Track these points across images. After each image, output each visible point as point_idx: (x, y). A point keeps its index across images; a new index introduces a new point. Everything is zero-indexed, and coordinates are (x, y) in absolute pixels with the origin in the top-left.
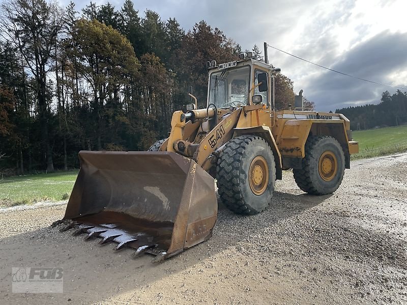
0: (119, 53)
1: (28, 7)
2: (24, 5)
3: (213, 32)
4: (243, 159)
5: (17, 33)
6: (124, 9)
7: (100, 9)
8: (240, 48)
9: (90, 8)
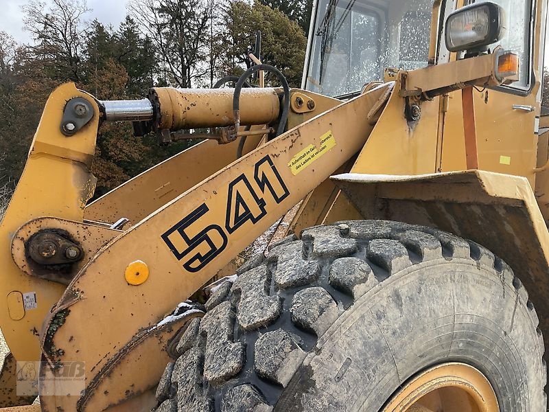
5: (160, 27)
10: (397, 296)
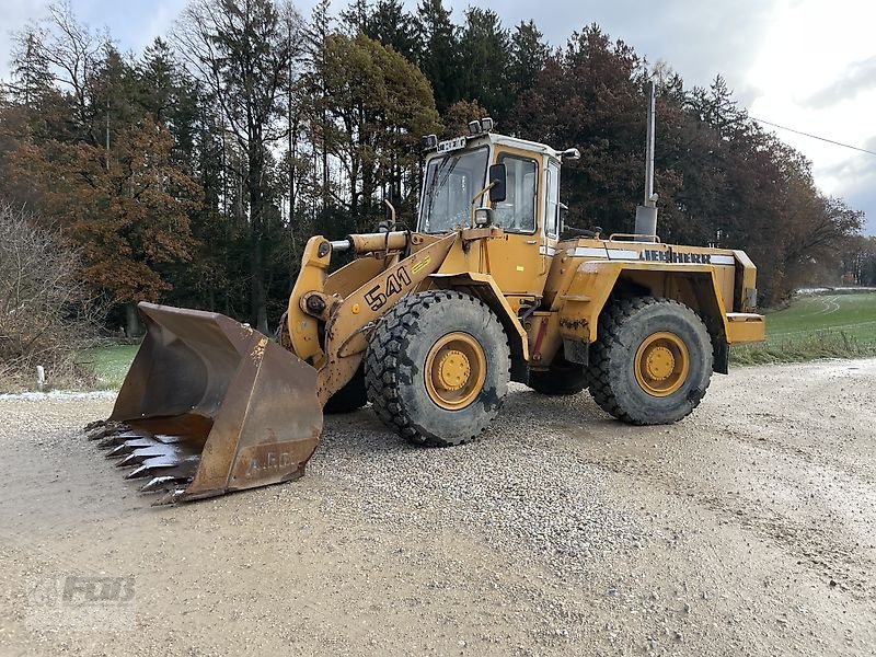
0: (402, 101)
1: (239, 13)
2: (231, 9)
3: (611, 49)
4: (409, 336)
5: (217, 64)
6: (423, 7)
7: (376, 10)
8: (680, 84)
9: (356, 10)
10: (443, 308)
